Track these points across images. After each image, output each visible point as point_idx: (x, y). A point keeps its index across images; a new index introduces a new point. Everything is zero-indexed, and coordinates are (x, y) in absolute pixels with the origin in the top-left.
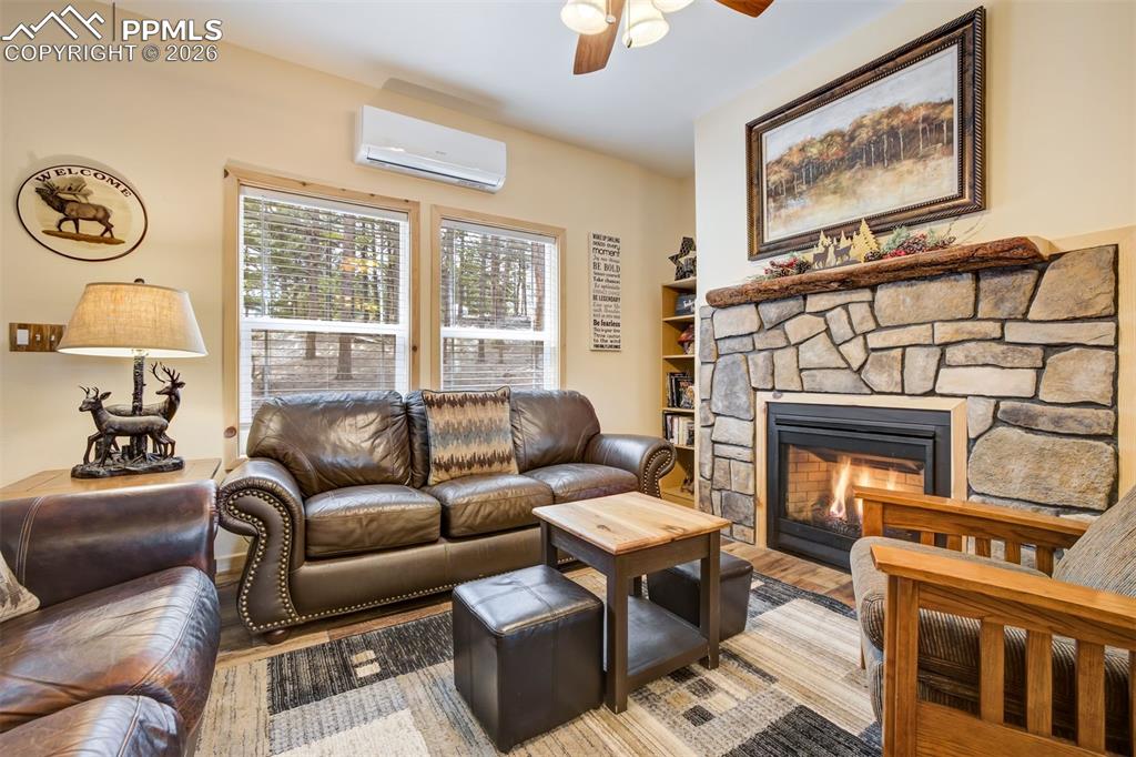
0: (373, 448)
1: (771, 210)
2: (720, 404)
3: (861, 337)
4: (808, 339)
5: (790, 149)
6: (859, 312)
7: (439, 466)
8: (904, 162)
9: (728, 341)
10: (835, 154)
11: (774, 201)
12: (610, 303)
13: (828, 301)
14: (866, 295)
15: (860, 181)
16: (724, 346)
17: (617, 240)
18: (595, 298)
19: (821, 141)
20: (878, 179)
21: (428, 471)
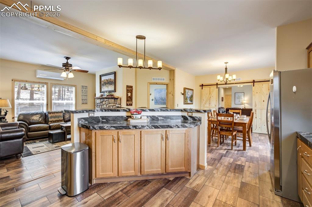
0: (39, 119)
3: (108, 105)
4: (104, 104)
5: (104, 80)
7: (50, 121)
10: (107, 82)
11: (102, 86)
12: (85, 96)
14: (108, 100)
18: (82, 96)
21: (48, 122)
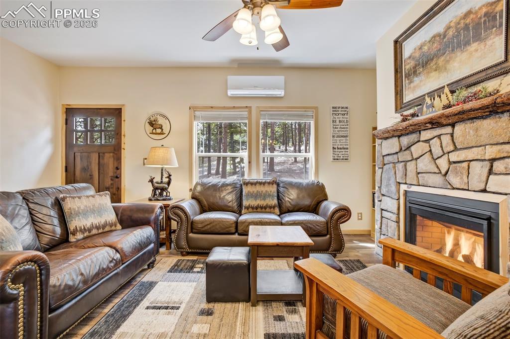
1: (407, 85)
2: (384, 190)
3: (447, 155)
4: (421, 156)
5: (415, 49)
6: (446, 140)
7: (245, 207)
8: (473, 45)
9: (388, 157)
10: (436, 47)
11: (408, 80)
12: (342, 138)
13: (430, 134)
14: (448, 130)
15: (448, 61)
16: (387, 159)
17: (347, 108)
18: (333, 137)
19: (429, 42)
20: (458, 59)
